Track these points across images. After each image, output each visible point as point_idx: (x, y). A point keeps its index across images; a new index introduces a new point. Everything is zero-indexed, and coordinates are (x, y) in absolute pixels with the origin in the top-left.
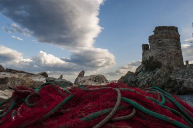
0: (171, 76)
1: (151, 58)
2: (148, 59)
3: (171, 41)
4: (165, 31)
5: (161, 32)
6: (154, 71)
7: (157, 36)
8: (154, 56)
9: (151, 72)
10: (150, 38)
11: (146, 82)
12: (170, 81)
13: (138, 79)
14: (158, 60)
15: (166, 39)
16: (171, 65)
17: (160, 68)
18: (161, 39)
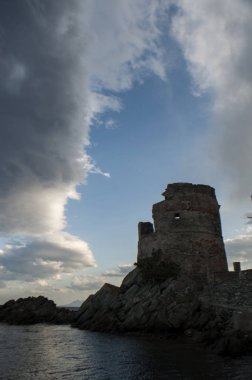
0: (202, 298)
2: (150, 256)
3: (200, 217)
4: (188, 194)
5: (181, 195)
6: (163, 285)
7: (171, 203)
8: (163, 251)
9: (156, 287)
10: (157, 209)
11: (142, 312)
12: (199, 310)
13: (124, 302)
14: (173, 259)
15: (191, 212)
16: (201, 272)
17: (175, 279)
18: (179, 211)
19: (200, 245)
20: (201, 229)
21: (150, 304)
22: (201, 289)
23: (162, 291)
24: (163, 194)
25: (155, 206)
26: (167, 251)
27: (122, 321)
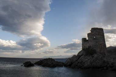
1: (90, 47)
2: (87, 47)
3: (101, 37)
4: (97, 31)
5: (95, 31)
6: (93, 56)
7: (93, 33)
8: (91, 46)
9: (91, 56)
10: (89, 35)
11: (89, 63)
12: (104, 62)
13: (83, 60)
14: (94, 48)
15: (98, 36)
16: (102, 52)
17: (96, 54)
18: (95, 36)
19: (101, 44)
20: (101, 40)
21: (91, 61)
22: (104, 57)
23: (93, 57)
24: (91, 31)
25: (88, 34)
26: (92, 46)
27: (84, 65)
